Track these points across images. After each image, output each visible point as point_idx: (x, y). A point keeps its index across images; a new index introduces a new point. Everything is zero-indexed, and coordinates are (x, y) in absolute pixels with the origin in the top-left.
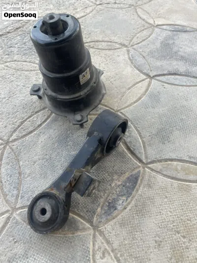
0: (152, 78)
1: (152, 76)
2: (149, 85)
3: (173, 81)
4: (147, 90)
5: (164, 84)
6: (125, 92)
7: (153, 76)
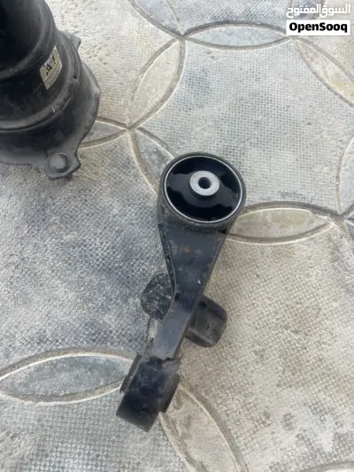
0: (183, 37)
1: (182, 33)
2: (182, 56)
3: (225, 40)
4: (180, 68)
5: (211, 49)
6: (136, 81)
7: (186, 34)
